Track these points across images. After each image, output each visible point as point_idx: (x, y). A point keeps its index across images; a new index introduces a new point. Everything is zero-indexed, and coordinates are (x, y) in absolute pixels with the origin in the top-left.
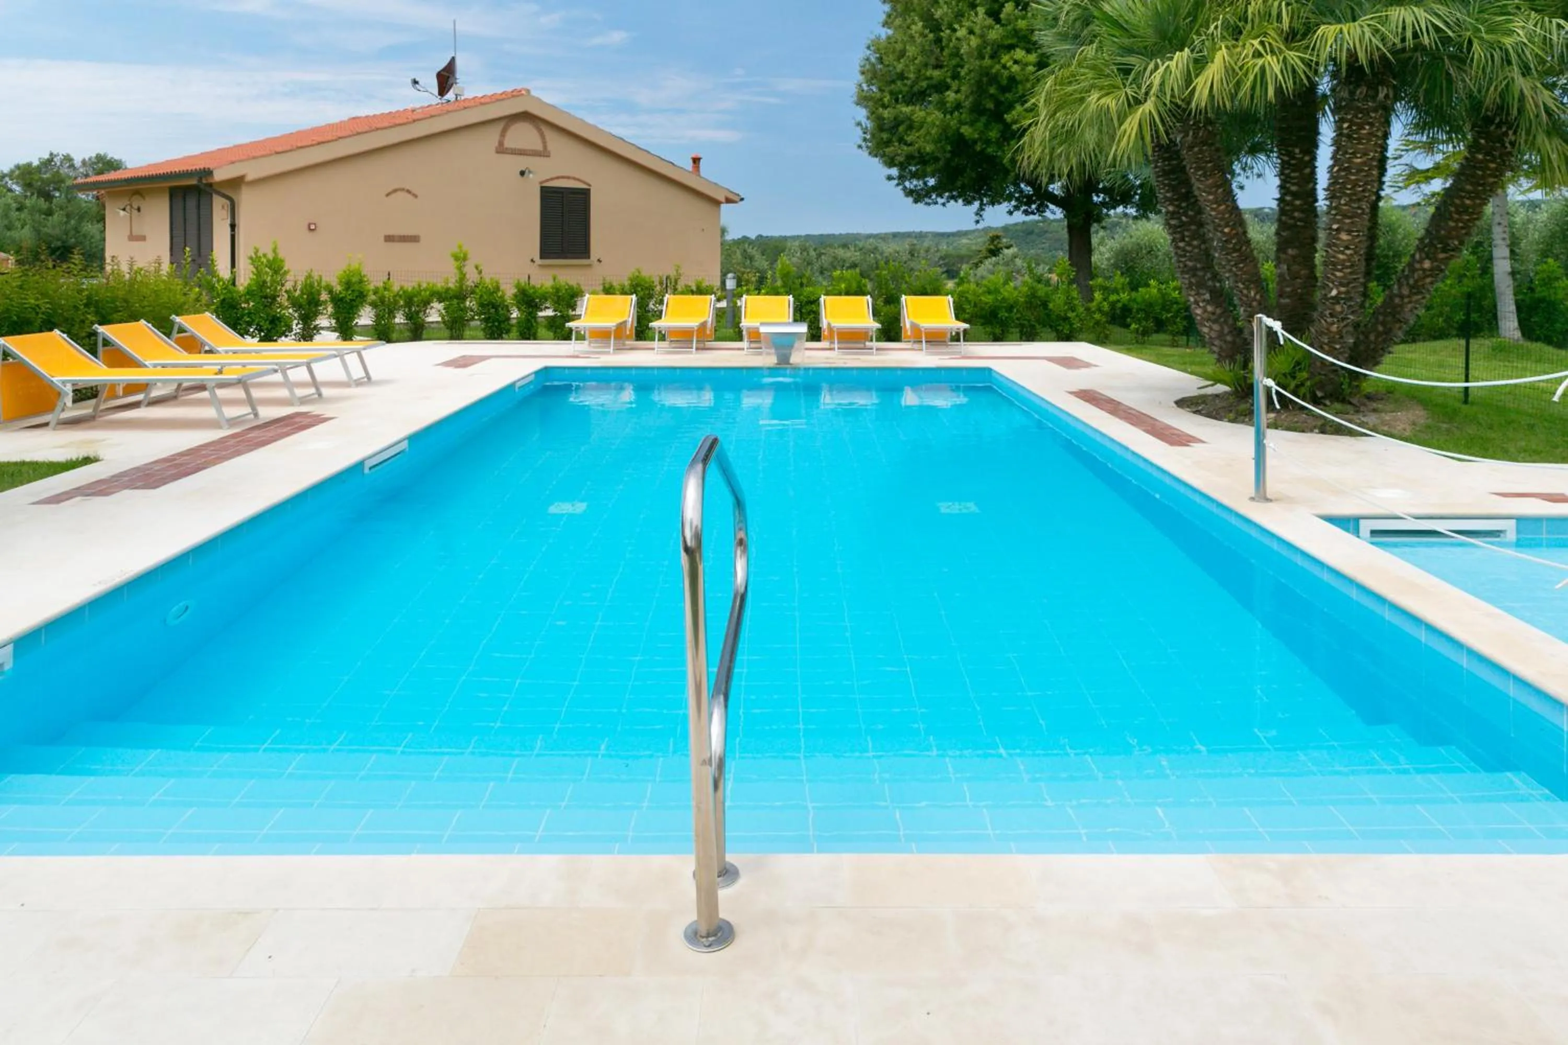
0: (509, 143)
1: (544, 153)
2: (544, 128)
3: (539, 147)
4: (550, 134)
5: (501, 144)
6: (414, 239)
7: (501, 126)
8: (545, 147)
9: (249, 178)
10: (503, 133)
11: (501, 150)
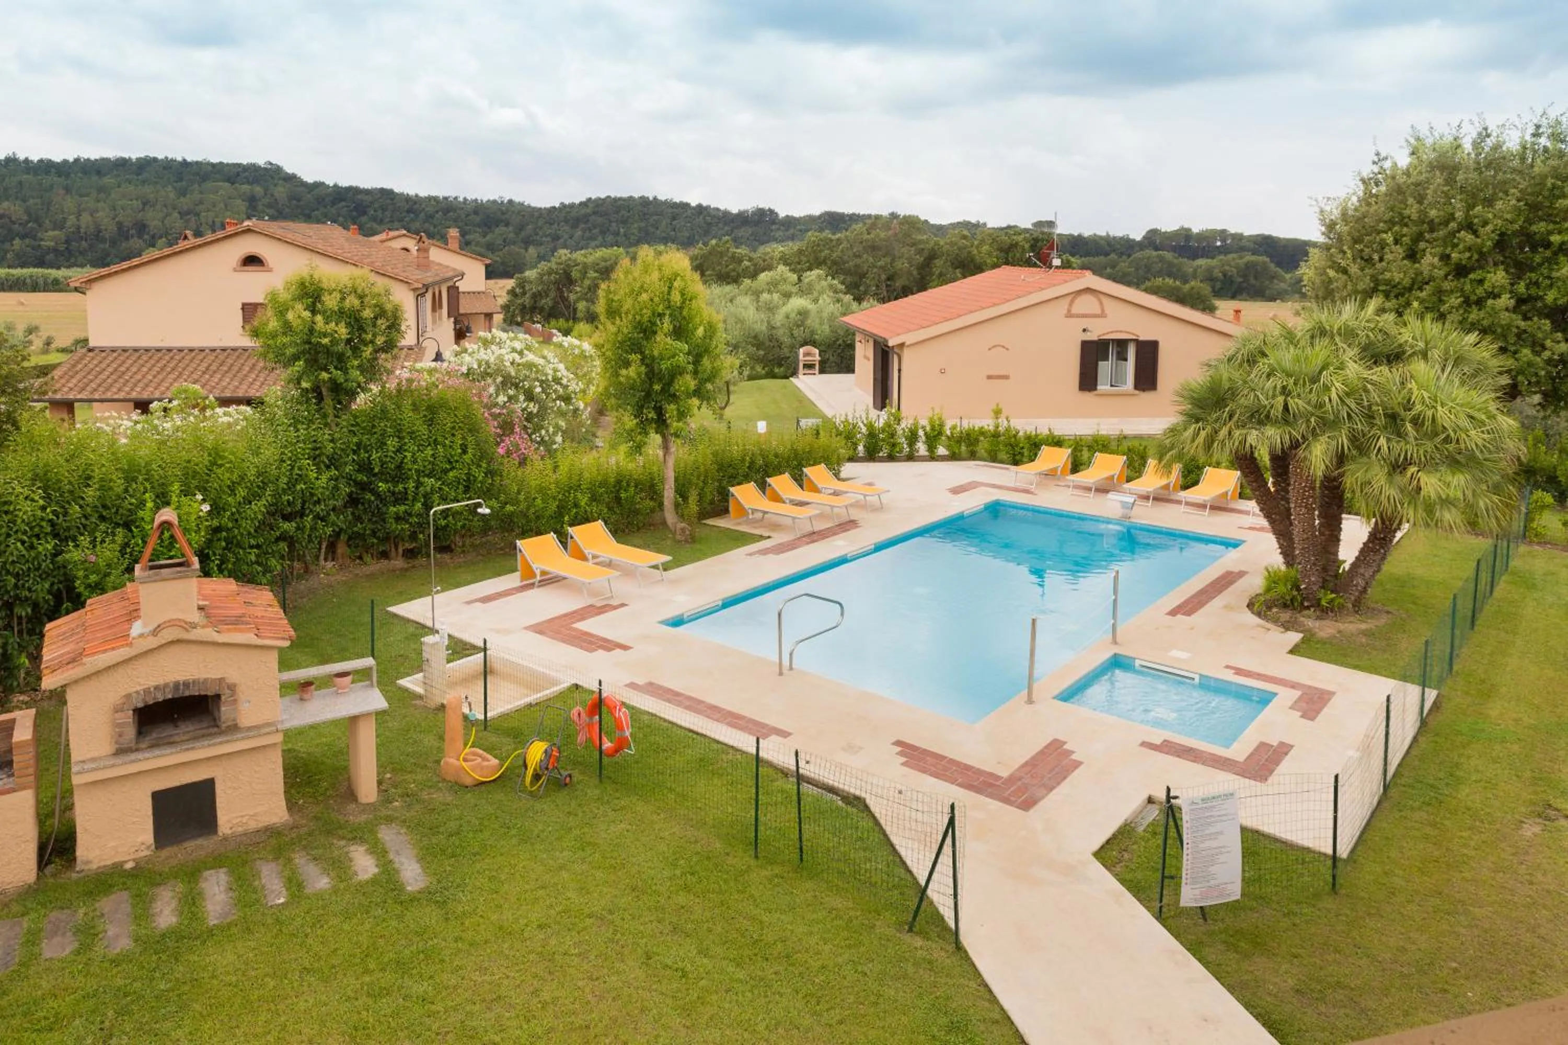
0: (1075, 310)
1: (1103, 315)
2: (1101, 297)
3: (1099, 312)
4: (1106, 301)
5: (1069, 311)
6: (1006, 377)
7: (1070, 298)
8: (1103, 310)
9: (908, 343)
10: (1072, 302)
11: (1069, 315)
